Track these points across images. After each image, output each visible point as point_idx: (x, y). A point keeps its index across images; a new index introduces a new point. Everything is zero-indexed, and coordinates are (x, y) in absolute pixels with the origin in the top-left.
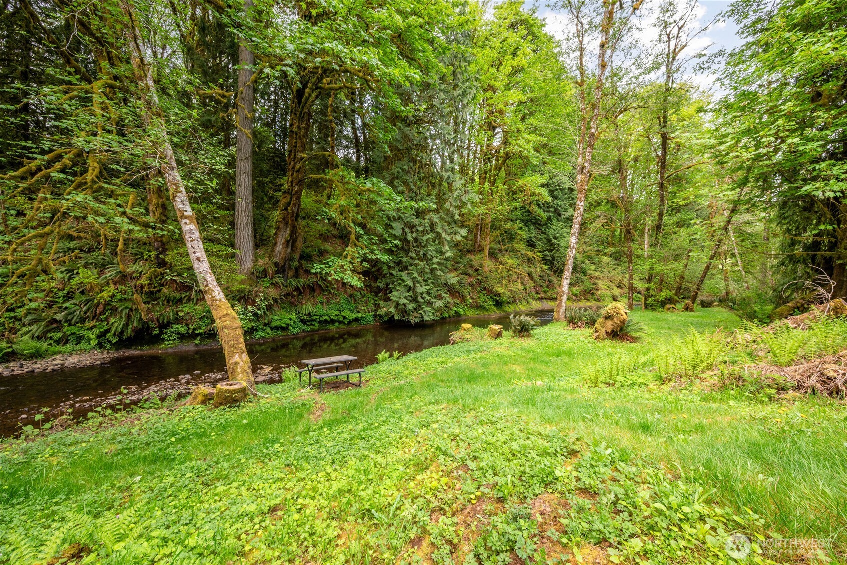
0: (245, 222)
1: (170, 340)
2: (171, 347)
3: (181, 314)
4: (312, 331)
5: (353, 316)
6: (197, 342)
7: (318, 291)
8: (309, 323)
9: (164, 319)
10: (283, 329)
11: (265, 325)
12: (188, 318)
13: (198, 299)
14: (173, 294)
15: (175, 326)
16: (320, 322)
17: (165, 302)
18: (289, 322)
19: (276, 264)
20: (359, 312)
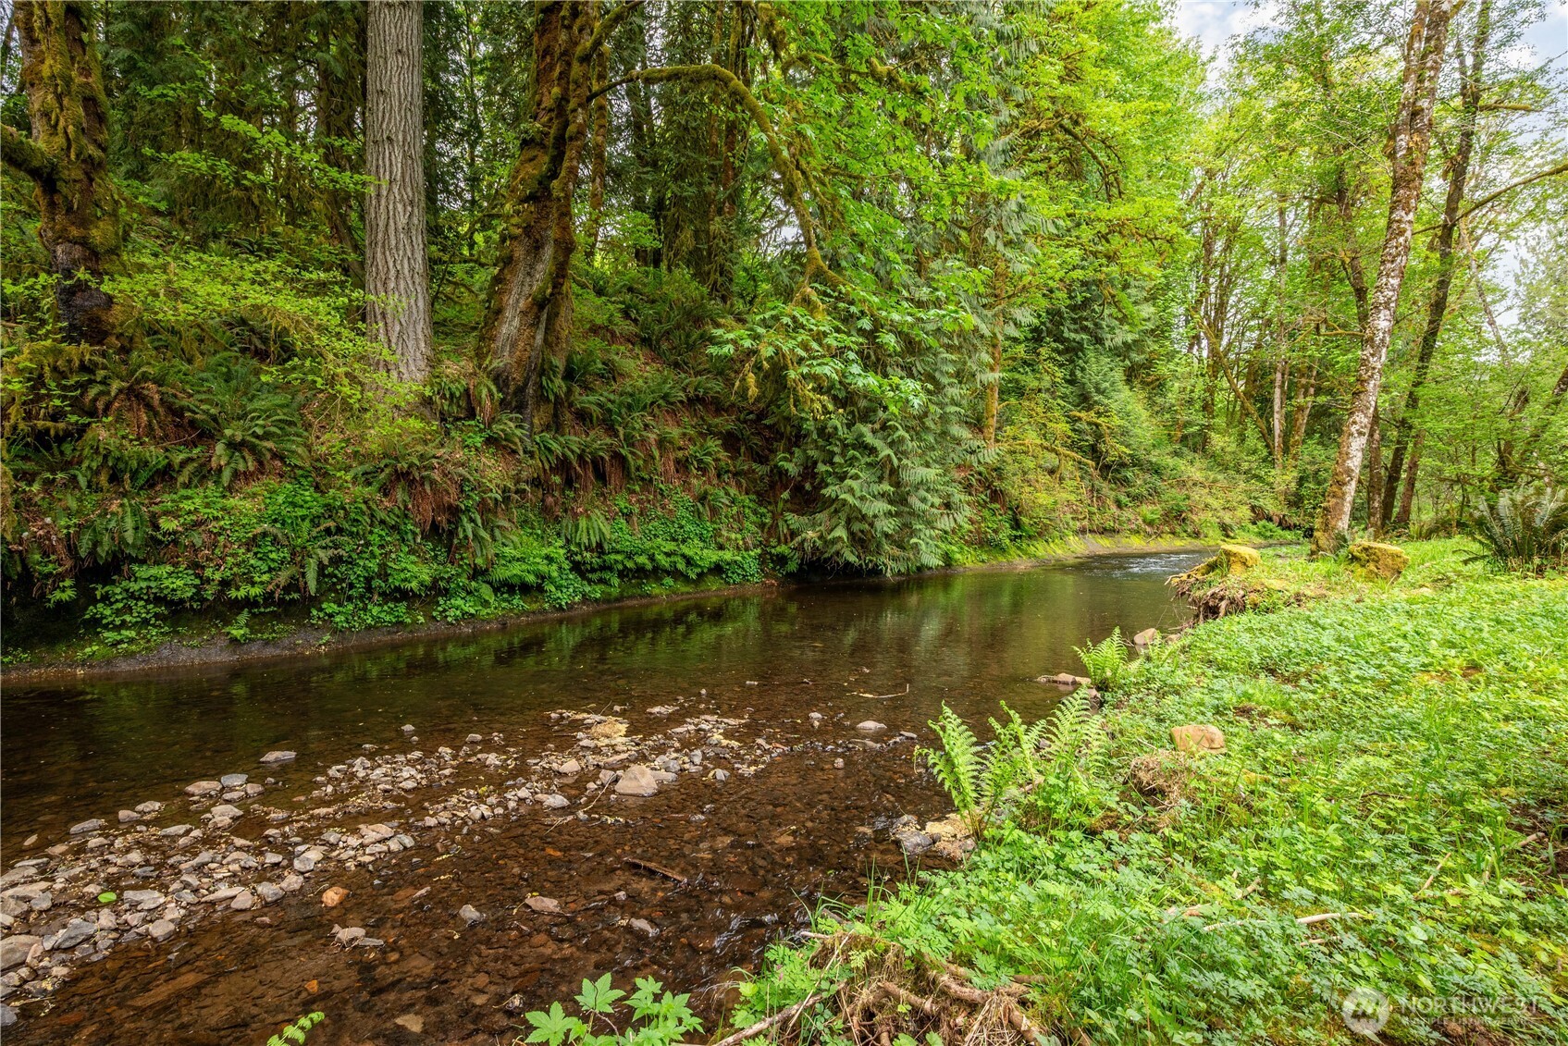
0: (402, 221)
1: (124, 625)
2: (130, 655)
3: (168, 524)
4: (607, 600)
5: (712, 556)
6: (237, 633)
7: (615, 480)
8: (594, 576)
9: (96, 544)
10: (525, 589)
11: (477, 573)
12: (198, 541)
13: (236, 474)
14: (132, 449)
15: (143, 571)
16: (622, 574)
17: (103, 479)
18: (543, 568)
19: (499, 379)
20: (721, 547)
